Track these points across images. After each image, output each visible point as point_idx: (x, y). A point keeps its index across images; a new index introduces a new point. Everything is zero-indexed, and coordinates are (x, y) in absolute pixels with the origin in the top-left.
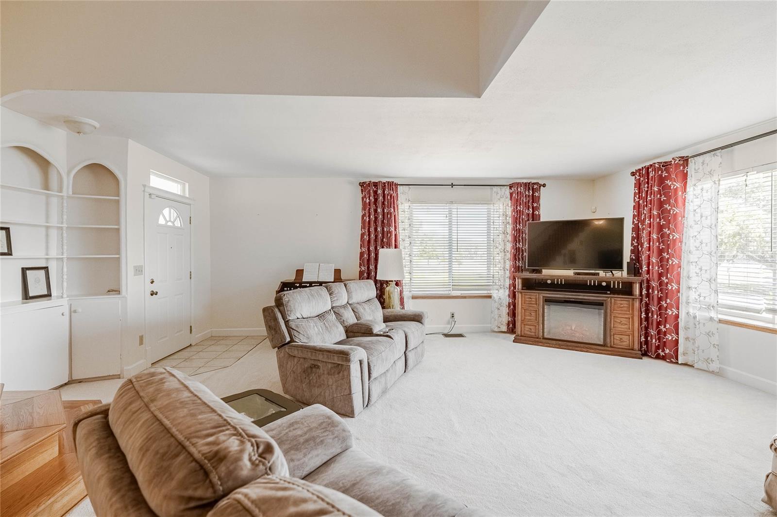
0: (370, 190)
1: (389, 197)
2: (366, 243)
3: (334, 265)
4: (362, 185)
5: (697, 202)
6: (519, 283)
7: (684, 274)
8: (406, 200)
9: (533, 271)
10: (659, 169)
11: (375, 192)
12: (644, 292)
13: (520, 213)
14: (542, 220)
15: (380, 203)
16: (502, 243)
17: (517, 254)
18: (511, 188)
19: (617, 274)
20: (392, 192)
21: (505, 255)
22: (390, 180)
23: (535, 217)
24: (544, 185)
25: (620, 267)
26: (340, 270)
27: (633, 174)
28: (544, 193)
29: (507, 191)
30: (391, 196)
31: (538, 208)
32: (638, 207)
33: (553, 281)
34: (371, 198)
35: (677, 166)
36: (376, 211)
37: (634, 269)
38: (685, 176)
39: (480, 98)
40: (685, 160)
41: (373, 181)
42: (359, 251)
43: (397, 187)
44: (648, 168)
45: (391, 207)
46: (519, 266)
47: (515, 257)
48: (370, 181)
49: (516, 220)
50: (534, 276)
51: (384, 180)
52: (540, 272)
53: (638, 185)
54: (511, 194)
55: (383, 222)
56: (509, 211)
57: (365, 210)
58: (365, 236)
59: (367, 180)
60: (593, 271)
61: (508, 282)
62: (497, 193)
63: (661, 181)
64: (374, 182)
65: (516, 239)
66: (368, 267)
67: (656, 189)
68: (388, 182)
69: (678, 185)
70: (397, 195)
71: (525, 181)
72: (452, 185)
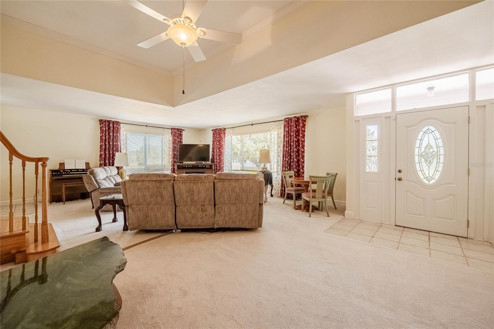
0: (106, 124)
1: (116, 128)
2: (103, 150)
3: (84, 161)
4: (101, 121)
5: (227, 141)
6: (176, 167)
7: (225, 162)
8: (124, 130)
9: (181, 162)
10: (219, 130)
11: (109, 125)
12: (215, 168)
13: (175, 140)
14: (183, 143)
15: (112, 131)
16: (168, 152)
17: (174, 156)
18: (171, 130)
19: (208, 162)
20: (118, 126)
21: (170, 157)
22: (116, 120)
23: (181, 142)
24: (184, 130)
25: (209, 161)
26: (89, 163)
27: (212, 130)
28: (184, 133)
29: (170, 131)
30: (118, 128)
31: (181, 139)
32: (213, 141)
33: (188, 165)
34: (106, 128)
35: (223, 130)
36: (109, 134)
37: (213, 161)
38: (225, 134)
39: (174, 107)
40: (225, 129)
41: (107, 119)
42: (99, 153)
43: (120, 124)
44: (216, 130)
45: (118, 133)
46: (175, 161)
47: (174, 158)
49: (174, 143)
51: (114, 120)
52: (183, 163)
53: (214, 134)
54: (172, 132)
55: (113, 140)
56: (171, 139)
57: (102, 133)
58: (103, 147)
59: (104, 119)
60: (200, 162)
61: (170, 167)
62: (166, 131)
63: (219, 134)
64: (108, 121)
65: (174, 150)
66: (105, 162)
67: (218, 136)
68: (116, 121)
69: (223, 136)
70: (120, 127)
71: (177, 128)
72: (147, 126)
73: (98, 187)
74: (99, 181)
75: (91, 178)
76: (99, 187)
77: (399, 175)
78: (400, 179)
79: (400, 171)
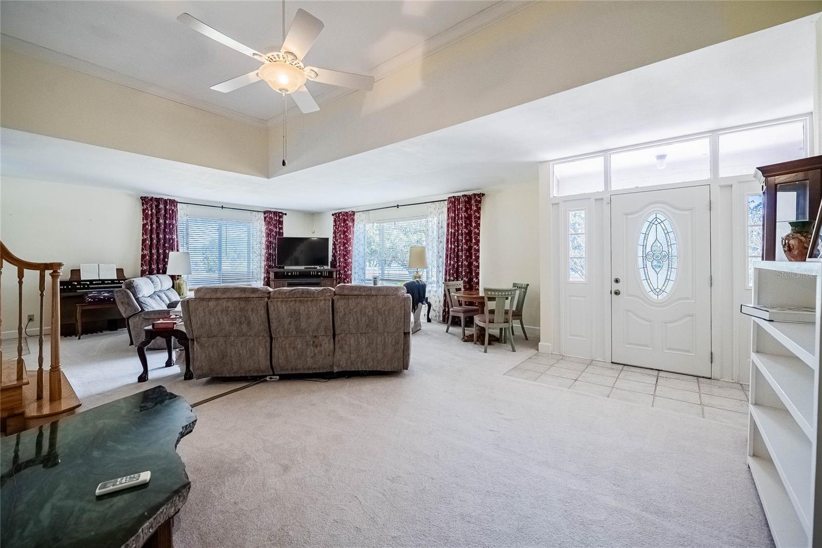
0: (152, 204)
1: (171, 212)
2: (148, 247)
3: (115, 265)
4: (145, 200)
5: (358, 233)
6: (272, 275)
7: (353, 266)
8: (184, 214)
9: (280, 268)
10: (344, 215)
11: (157, 206)
12: (338, 276)
13: (271, 230)
14: (284, 236)
15: (162, 216)
16: (259, 250)
17: (269, 258)
18: (264, 214)
19: (326, 267)
20: (173, 208)
21: (261, 258)
22: (170, 198)
23: (281, 234)
24: (286, 214)
25: (327, 265)
26: (122, 269)
27: (333, 215)
28: (285, 219)
29: (262, 216)
30: (173, 211)
31: (281, 228)
32: (335, 233)
33: (292, 273)
34: (153, 211)
35: (351, 215)
36: (158, 221)
37: (333, 265)
38: (353, 220)
39: (269, 178)
40: (354, 213)
41: (155, 196)
42: (140, 253)
43: (177, 204)
44: (339, 214)
45: (173, 219)
46: (270, 265)
48: (152, 197)
49: (268, 235)
50: (281, 270)
51: (166, 198)
52: (283, 268)
53: (335, 221)
54: (265, 218)
55: (164, 231)
56: (264, 228)
57: (147, 219)
58: (147, 242)
59: (150, 196)
60: (313, 267)
61: (263, 276)
62: (255, 216)
63: (345, 221)
64: (155, 198)
65: (268, 247)
66: (150, 267)
67: (342, 224)
68: (170, 200)
69: (351, 224)
70: (177, 210)
71: (274, 210)
72: (222, 207)
73: (140, 310)
74: (142, 300)
75: (128, 294)
76: (143, 310)
77: (616, 287)
78: (617, 293)
79: (617, 281)
